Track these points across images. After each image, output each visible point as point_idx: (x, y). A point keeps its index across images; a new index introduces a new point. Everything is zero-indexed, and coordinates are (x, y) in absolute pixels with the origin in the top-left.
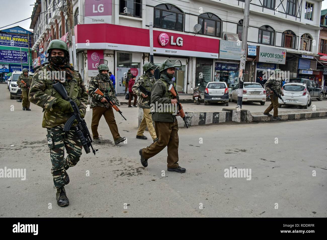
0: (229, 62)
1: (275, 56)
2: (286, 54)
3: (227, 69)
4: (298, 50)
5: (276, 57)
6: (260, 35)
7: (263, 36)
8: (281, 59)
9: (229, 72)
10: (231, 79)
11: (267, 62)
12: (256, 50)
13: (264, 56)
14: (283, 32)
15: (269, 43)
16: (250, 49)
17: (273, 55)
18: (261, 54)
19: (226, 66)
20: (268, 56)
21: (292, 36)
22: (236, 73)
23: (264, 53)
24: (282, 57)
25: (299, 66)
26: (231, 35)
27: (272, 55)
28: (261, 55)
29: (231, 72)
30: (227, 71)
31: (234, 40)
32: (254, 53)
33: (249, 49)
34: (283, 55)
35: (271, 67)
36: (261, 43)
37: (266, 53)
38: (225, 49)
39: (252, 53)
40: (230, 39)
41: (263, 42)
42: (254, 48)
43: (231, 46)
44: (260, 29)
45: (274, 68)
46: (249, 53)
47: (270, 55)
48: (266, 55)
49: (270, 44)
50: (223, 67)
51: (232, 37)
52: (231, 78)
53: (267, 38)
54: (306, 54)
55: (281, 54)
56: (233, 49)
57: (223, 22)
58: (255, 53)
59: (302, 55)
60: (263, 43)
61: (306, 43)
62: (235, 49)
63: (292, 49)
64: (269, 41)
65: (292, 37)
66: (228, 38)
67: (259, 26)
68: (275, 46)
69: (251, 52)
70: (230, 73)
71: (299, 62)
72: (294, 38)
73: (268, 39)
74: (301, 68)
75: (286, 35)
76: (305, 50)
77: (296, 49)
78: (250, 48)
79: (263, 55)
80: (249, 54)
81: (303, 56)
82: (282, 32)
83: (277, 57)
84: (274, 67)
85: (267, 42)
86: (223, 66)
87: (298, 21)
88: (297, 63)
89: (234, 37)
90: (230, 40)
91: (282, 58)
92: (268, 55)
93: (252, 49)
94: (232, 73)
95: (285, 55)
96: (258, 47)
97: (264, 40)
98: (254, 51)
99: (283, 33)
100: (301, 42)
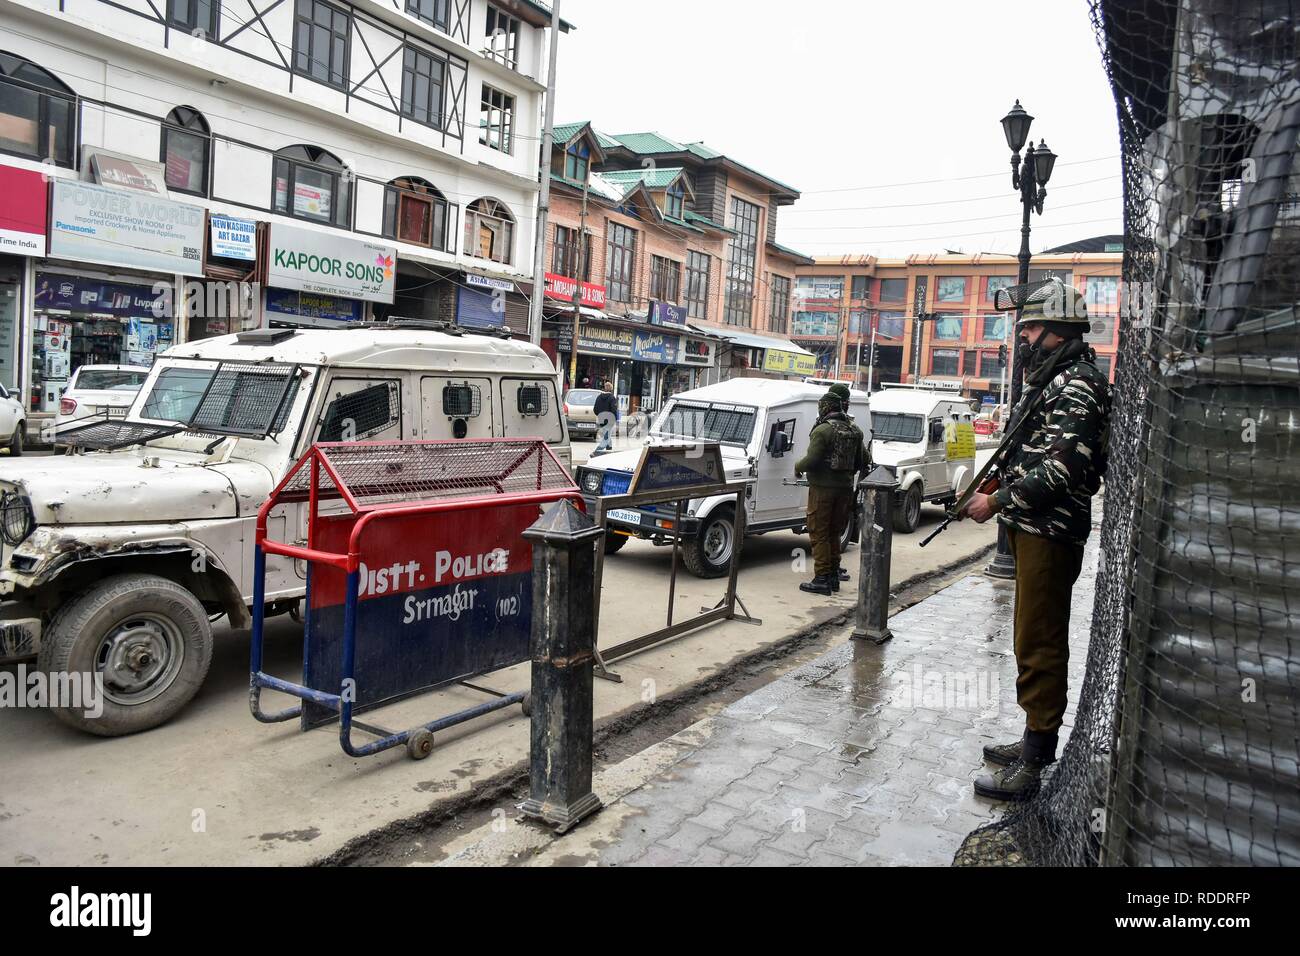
0: (118, 276)
1: (343, 269)
2: (394, 265)
3: (109, 305)
4: (455, 253)
5: (350, 274)
6: (281, 181)
7: (298, 185)
8: (376, 284)
9: (123, 320)
10: (136, 348)
11: (307, 290)
12: (252, 237)
13: (292, 266)
14: (392, 182)
15: (327, 215)
16: (226, 230)
17: (337, 265)
18: (279, 257)
19: (102, 292)
20: (314, 268)
21: (431, 198)
22: (159, 327)
23: (292, 253)
24: (376, 275)
25: (460, 314)
26: (125, 164)
27: (333, 266)
28: (279, 261)
29: (133, 319)
30: (111, 316)
31: (136, 187)
32: (245, 250)
33: (215, 231)
34: (384, 267)
35: (339, 312)
36: (289, 211)
37: (300, 255)
38: (85, 220)
39: (231, 248)
40: (117, 177)
41: (300, 212)
42: (246, 229)
43: (116, 211)
44: (279, 157)
45: (351, 314)
46: (219, 246)
47: (320, 265)
48: (300, 262)
49: (331, 222)
50: (87, 297)
51: (126, 173)
52: (132, 344)
53: (317, 196)
54: (482, 273)
55: (371, 262)
56: (132, 225)
57: (84, 103)
58: (249, 250)
59: (465, 274)
60: (296, 213)
61: (493, 233)
62: (140, 222)
63: (432, 247)
64: (327, 207)
65: (429, 204)
66: (105, 174)
67: (277, 144)
68: (355, 231)
69: (229, 242)
70: (129, 325)
71: (458, 299)
72: (438, 210)
73: (323, 201)
74: (468, 323)
75: (402, 193)
76: (490, 257)
77: (448, 252)
78: (223, 226)
79: (289, 262)
80: (217, 251)
81: (472, 280)
82: (387, 181)
83: (355, 273)
84: (352, 311)
85: (318, 213)
86: (83, 293)
87: (452, 147)
88: (453, 301)
89: (138, 174)
90: (114, 182)
91: (380, 279)
92: (314, 261)
93: (235, 232)
94: (136, 326)
95: (393, 268)
96: (261, 227)
97: (302, 203)
98: (246, 239)
99: (390, 186)
100: (470, 228)
